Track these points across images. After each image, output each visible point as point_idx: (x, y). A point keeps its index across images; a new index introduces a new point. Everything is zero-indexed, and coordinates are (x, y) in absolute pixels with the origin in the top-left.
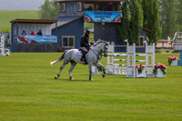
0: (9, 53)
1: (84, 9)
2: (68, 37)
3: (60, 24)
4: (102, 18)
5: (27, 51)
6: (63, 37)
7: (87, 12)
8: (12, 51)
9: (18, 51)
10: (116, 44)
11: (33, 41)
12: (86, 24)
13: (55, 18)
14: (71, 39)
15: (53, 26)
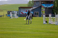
0: (18, 17)
1: (42, 3)
2: (37, 12)
3: (34, 8)
4: (47, 6)
5: (23, 17)
6: (35, 12)
7: (43, 4)
8: (19, 17)
9: (21, 17)
10: (52, 14)
11: (25, 14)
12: (42, 8)
13: (32, 6)
14: (37, 13)
15: (32, 9)
